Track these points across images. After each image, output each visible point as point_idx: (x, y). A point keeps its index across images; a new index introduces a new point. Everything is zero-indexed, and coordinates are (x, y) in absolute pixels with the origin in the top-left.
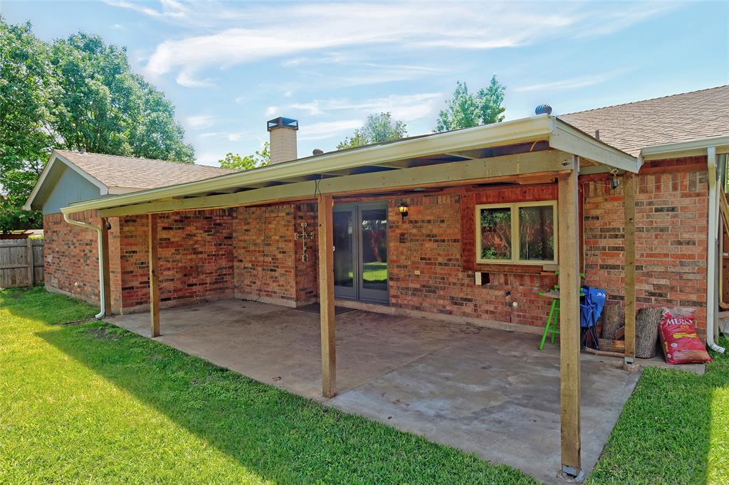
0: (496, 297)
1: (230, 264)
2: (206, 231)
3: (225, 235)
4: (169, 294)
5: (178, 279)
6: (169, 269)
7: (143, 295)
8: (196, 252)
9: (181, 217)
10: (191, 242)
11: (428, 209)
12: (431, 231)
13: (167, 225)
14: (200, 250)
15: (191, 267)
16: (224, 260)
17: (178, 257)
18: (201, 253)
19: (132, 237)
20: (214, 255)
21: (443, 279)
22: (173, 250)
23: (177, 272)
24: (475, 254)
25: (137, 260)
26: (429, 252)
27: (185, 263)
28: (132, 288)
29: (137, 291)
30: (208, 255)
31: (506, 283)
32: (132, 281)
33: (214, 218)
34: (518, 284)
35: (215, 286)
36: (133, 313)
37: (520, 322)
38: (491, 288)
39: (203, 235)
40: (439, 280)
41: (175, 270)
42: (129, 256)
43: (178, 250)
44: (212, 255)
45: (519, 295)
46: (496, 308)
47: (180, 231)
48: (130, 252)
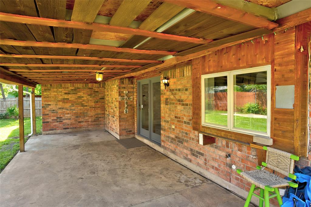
0: (220, 156)
1: (103, 112)
2: (89, 95)
3: (100, 97)
4: (68, 126)
5: (73, 119)
6: (68, 114)
7: (54, 126)
8: (83, 105)
9: (75, 88)
10: (81, 101)
11: (179, 81)
12: (180, 97)
13: (67, 92)
14: (86, 104)
15: (80, 113)
16: (99, 110)
17: (73, 108)
18: (86, 106)
19: (48, 97)
20: (94, 107)
21: (186, 134)
22: (70, 104)
23: (72, 115)
24: (201, 117)
25: (51, 109)
26: (179, 112)
27: (77, 111)
28: (48, 122)
29: (51, 124)
30: (90, 107)
31: (228, 147)
32: (48, 119)
33: (94, 88)
34: (236, 148)
35: (94, 123)
36: (49, 134)
37: (238, 185)
38: (216, 147)
39: (88, 97)
40: (184, 134)
41: (72, 114)
42: (47, 107)
43: (73, 104)
44: (92, 107)
45: (238, 159)
46: (219, 166)
47: (74, 95)
48: (47, 105)
